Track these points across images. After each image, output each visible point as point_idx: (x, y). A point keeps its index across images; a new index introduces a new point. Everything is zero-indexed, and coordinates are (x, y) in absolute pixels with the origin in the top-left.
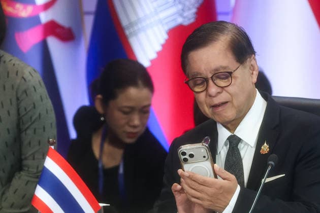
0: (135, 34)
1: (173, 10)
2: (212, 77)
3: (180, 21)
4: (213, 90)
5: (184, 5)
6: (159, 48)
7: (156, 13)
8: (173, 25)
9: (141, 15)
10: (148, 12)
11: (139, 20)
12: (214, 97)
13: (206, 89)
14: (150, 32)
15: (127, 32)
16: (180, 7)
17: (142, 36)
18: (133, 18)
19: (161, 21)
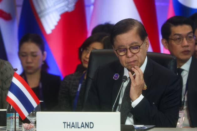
0: (43, 16)
1: (63, 4)
2: (129, 48)
3: (66, 9)
4: (130, 54)
5: (69, 1)
6: (56, 24)
7: (55, 5)
8: (63, 12)
9: (46, 6)
10: (50, 5)
11: (45, 9)
12: (130, 58)
13: (126, 54)
14: (51, 15)
15: (40, 16)
16: (67, 2)
17: (47, 17)
18: (42, 8)
19: (57, 10)
